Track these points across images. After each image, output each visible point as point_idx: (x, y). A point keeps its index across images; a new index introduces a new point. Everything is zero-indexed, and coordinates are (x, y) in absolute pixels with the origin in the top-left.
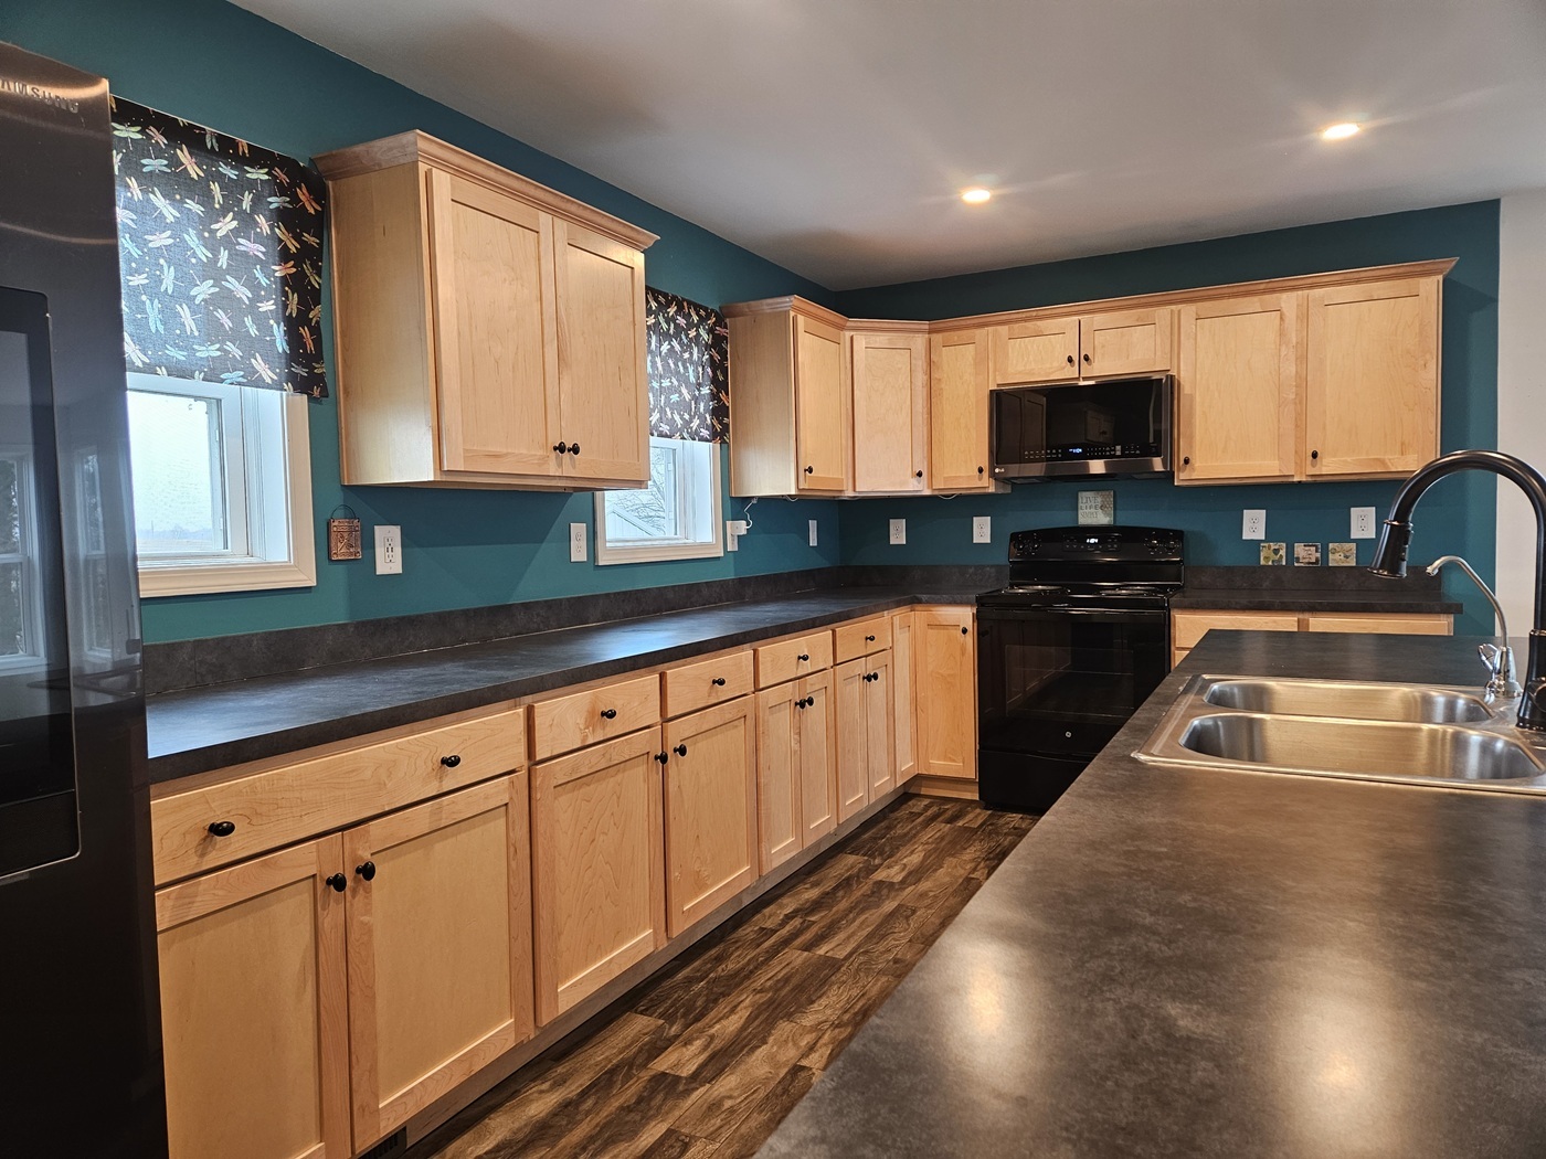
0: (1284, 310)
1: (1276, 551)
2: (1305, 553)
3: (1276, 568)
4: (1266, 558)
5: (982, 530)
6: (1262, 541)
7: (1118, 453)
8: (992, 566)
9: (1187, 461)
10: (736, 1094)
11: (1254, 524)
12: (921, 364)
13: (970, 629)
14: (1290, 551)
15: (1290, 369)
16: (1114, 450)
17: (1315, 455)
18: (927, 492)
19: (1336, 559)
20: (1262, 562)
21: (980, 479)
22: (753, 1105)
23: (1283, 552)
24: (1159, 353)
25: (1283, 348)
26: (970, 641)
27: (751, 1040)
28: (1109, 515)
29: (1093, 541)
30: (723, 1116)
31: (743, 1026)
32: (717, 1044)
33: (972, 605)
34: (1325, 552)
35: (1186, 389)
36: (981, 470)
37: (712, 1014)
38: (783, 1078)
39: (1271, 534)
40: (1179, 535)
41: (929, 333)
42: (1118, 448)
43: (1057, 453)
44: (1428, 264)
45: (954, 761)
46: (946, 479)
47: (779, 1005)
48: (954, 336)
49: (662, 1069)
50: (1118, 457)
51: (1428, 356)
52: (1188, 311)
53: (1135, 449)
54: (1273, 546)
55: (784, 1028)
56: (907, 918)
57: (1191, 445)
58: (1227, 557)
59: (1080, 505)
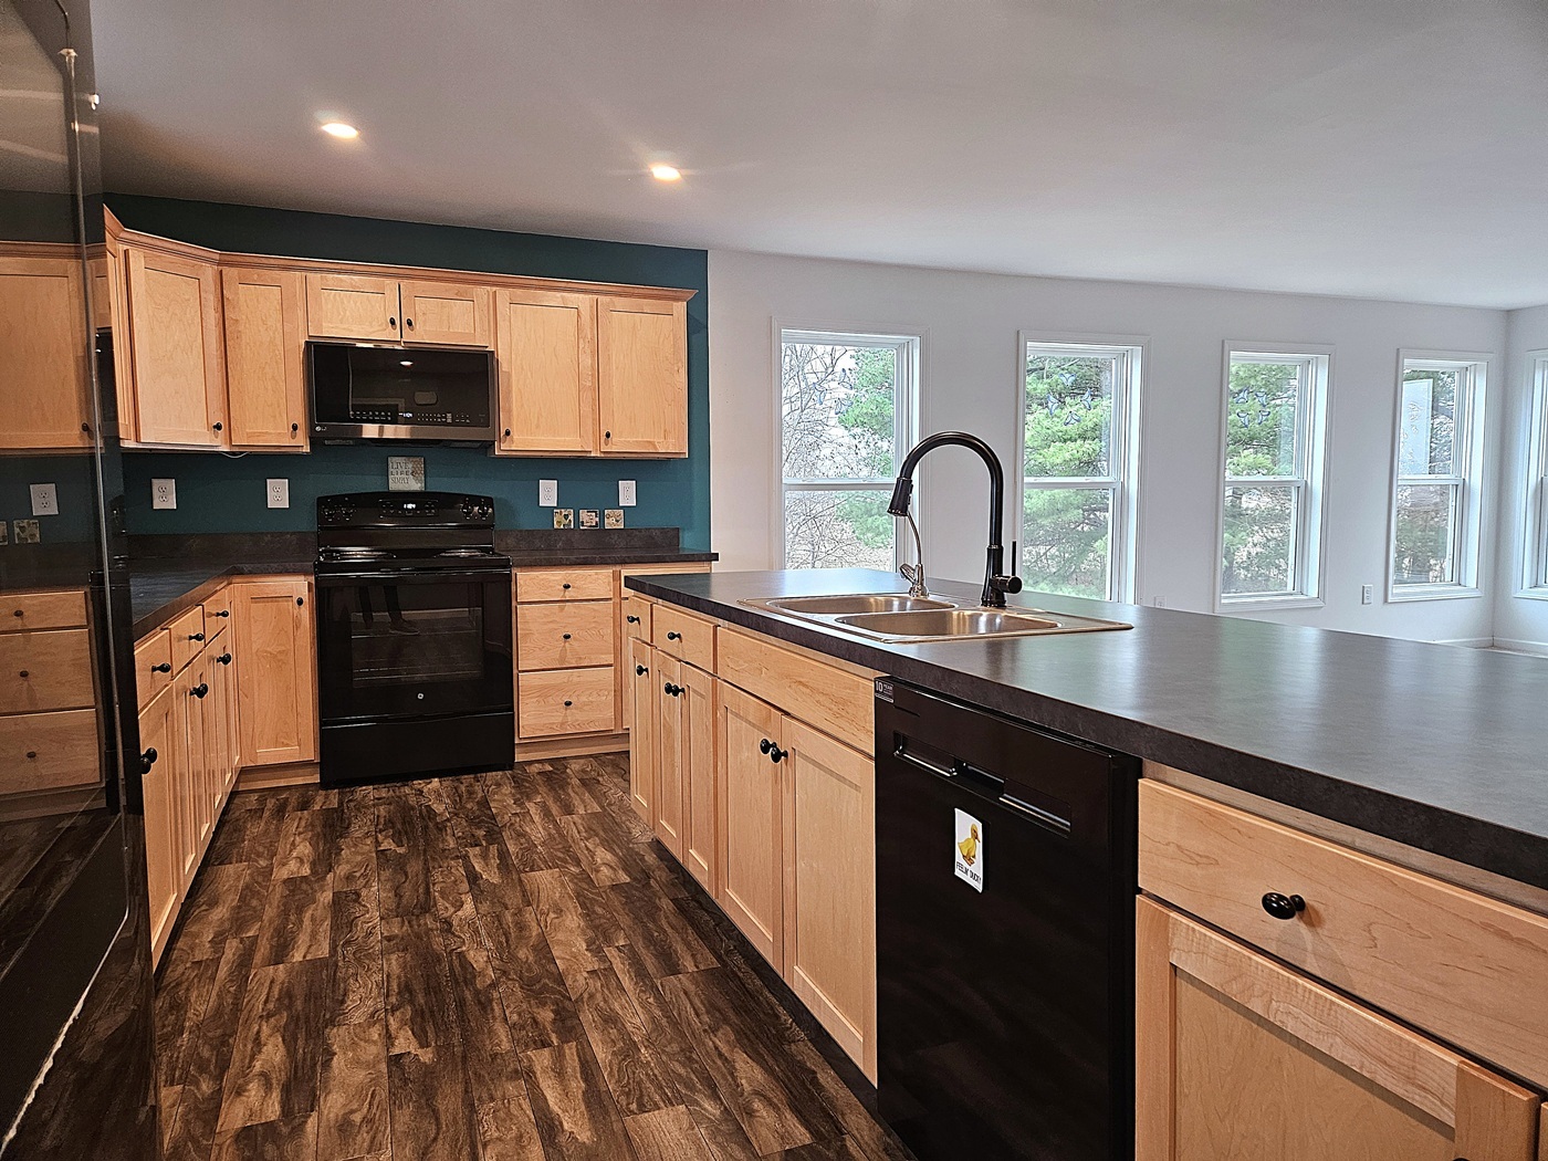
0: (580, 308)
1: (566, 517)
2: (588, 518)
3: (566, 530)
4: (558, 522)
5: (278, 494)
6: (555, 508)
7: (449, 421)
8: (294, 533)
9: (508, 433)
10: (355, 1107)
11: (548, 493)
12: (211, 300)
13: (305, 599)
14: (577, 516)
15: (587, 361)
16: (445, 417)
17: (608, 435)
18: (225, 448)
19: (610, 523)
20: (556, 526)
21: (293, 437)
22: (385, 1105)
23: (571, 517)
24: (478, 330)
25: (581, 341)
26: (306, 614)
27: (313, 1058)
28: (420, 481)
29: (410, 506)
30: (364, 1129)
31: (288, 1051)
32: (278, 1079)
33: (305, 573)
34: (602, 517)
35: (504, 367)
36: (295, 427)
37: (236, 1056)
38: (389, 1072)
39: (562, 502)
40: (489, 502)
41: (219, 264)
42: (449, 415)
43: (386, 416)
44: (679, 292)
45: (287, 745)
46: (250, 436)
47: (307, 1018)
48: (254, 274)
49: (239, 1124)
50: (449, 424)
51: (680, 364)
52: (503, 295)
53: (466, 418)
54: (564, 512)
55: (337, 1037)
56: (356, 901)
57: (510, 418)
58: (527, 522)
59: (390, 470)
